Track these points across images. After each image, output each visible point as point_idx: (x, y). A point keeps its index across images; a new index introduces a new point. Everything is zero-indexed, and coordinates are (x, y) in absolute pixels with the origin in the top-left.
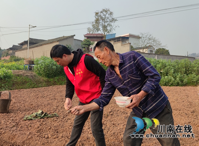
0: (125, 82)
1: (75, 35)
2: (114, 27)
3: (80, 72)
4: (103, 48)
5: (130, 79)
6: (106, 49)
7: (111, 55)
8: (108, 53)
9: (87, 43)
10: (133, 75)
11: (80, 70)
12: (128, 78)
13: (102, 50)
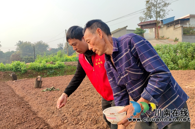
0: (122, 77)
1: (127, 26)
2: (166, 12)
3: (100, 62)
4: (95, 29)
5: (127, 74)
6: (98, 31)
7: (105, 41)
8: (101, 37)
9: (138, 32)
10: (131, 68)
11: (100, 60)
12: (126, 73)
13: (93, 33)
